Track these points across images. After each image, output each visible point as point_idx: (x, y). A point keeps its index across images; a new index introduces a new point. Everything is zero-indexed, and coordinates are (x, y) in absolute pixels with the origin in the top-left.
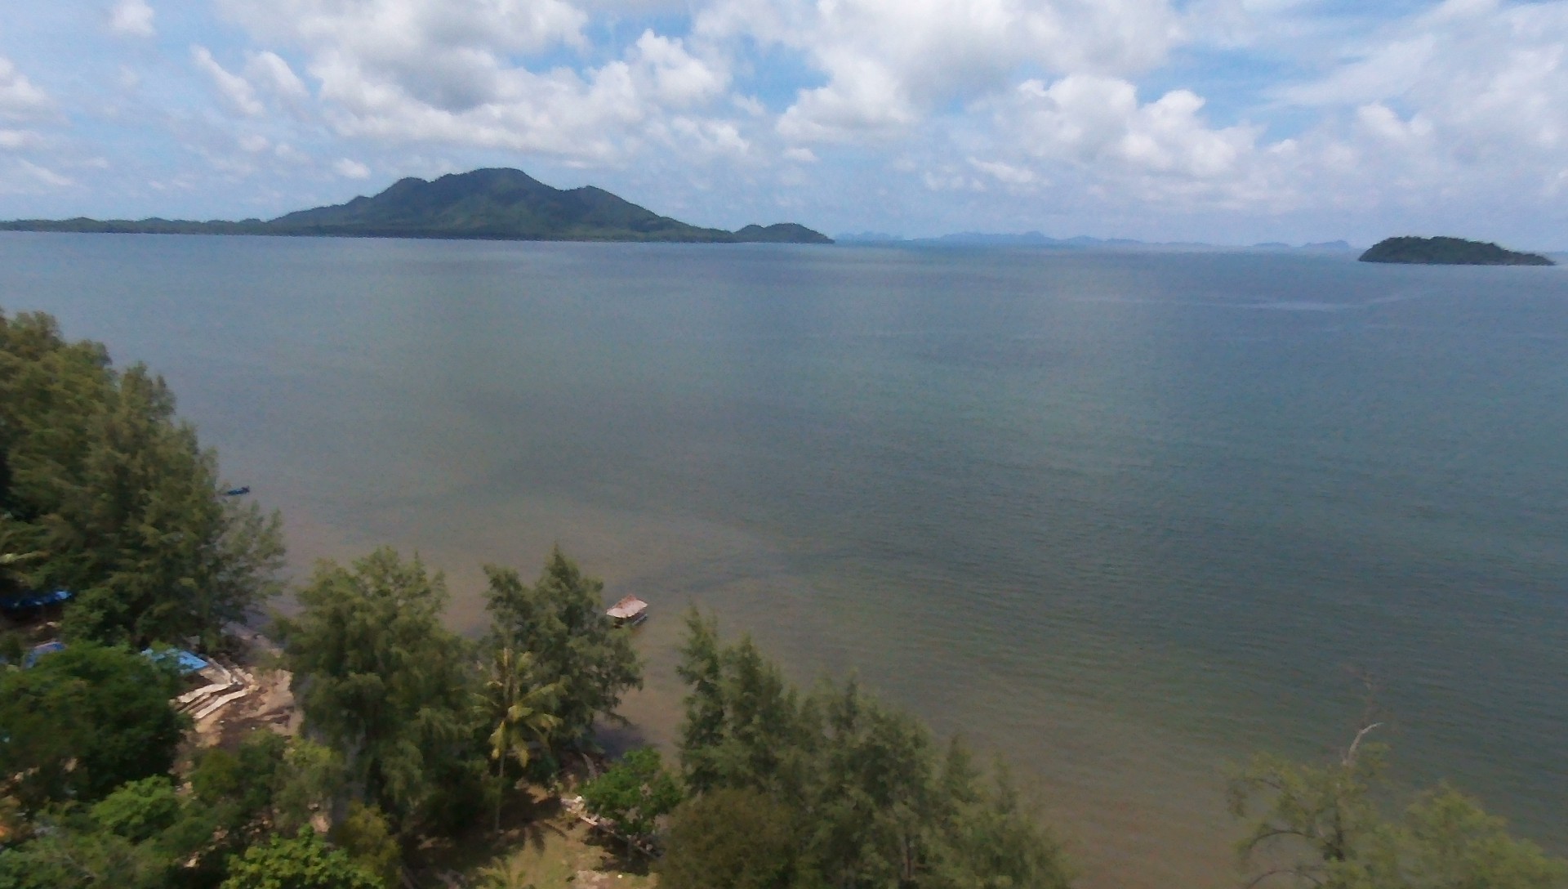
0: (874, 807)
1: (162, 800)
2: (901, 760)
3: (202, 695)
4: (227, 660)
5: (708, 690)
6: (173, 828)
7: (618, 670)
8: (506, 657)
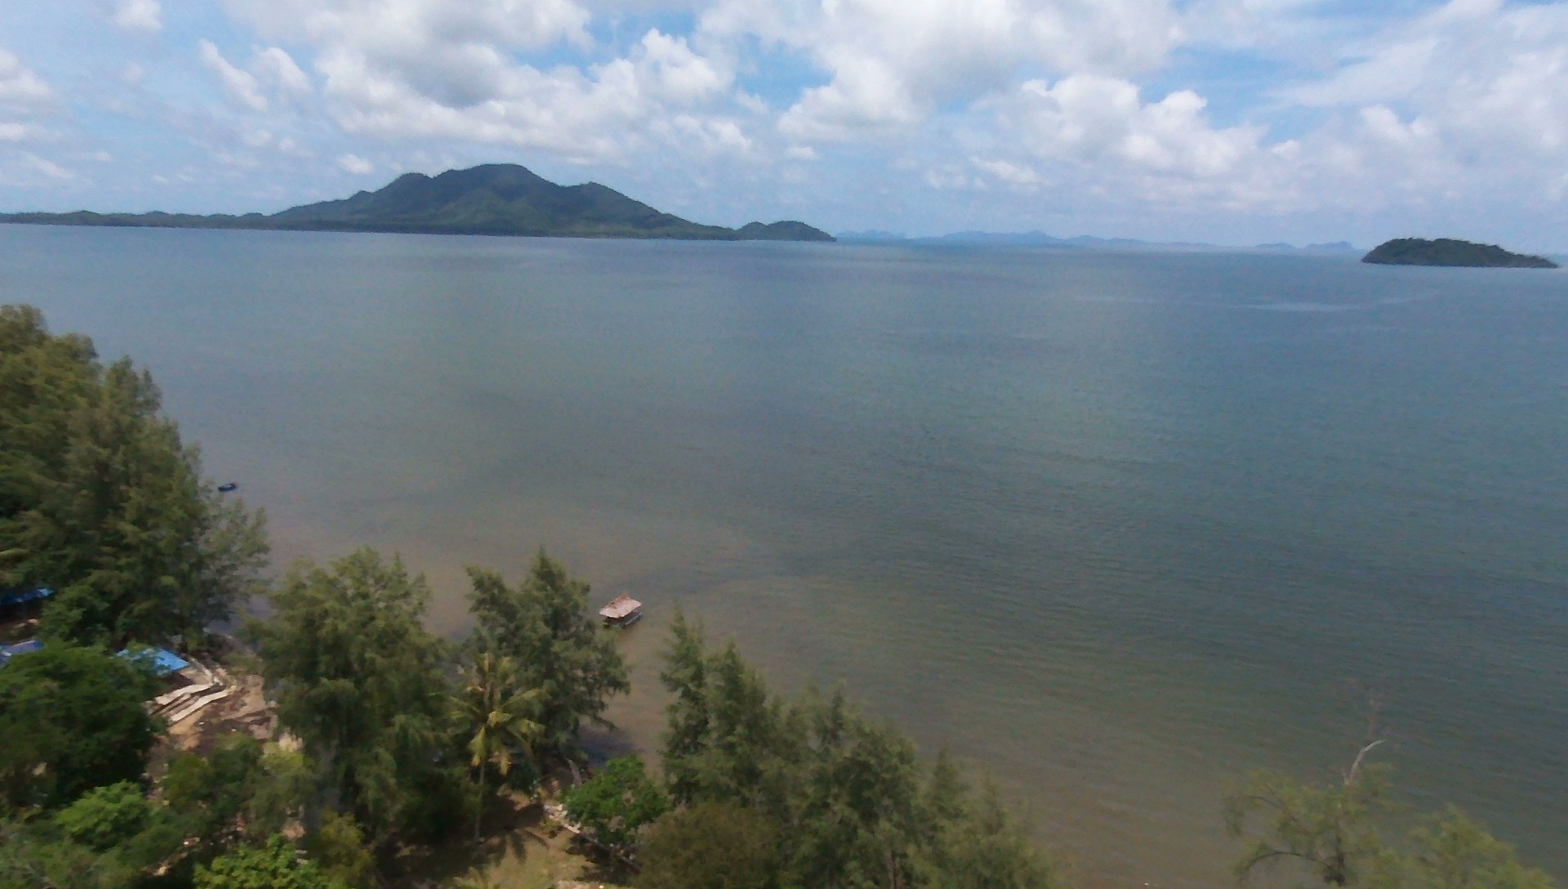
0: (860, 824)
1: (131, 805)
2: (886, 776)
3: (182, 696)
4: (209, 660)
5: (692, 697)
6: (141, 836)
7: (605, 674)
8: (486, 662)
